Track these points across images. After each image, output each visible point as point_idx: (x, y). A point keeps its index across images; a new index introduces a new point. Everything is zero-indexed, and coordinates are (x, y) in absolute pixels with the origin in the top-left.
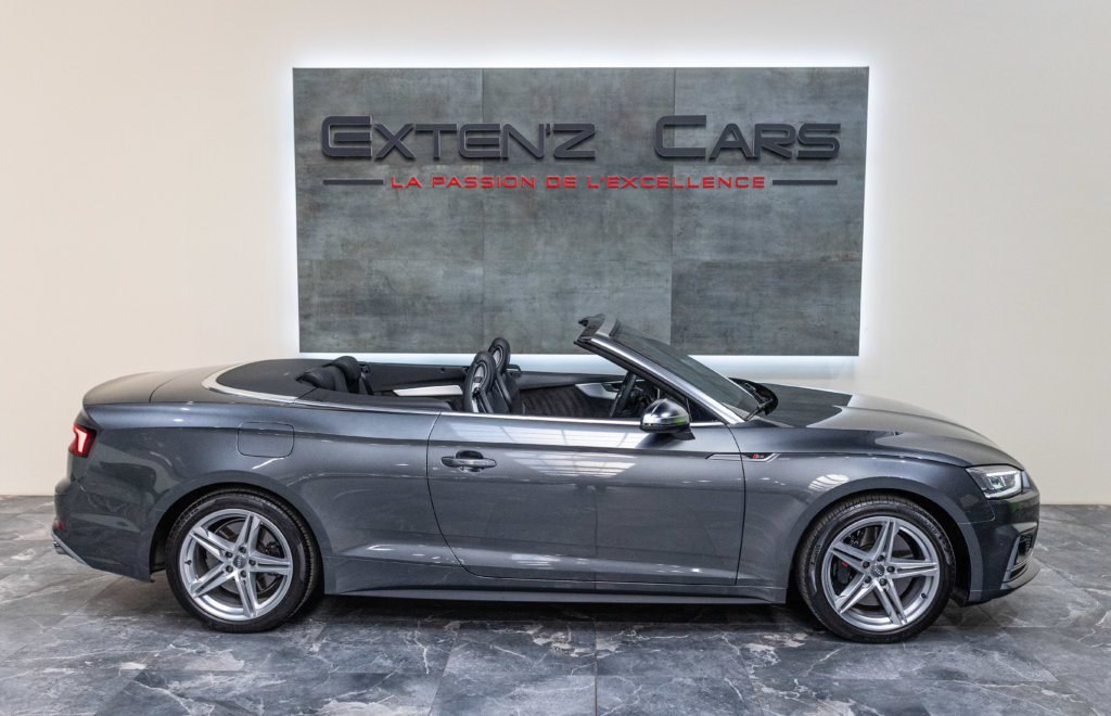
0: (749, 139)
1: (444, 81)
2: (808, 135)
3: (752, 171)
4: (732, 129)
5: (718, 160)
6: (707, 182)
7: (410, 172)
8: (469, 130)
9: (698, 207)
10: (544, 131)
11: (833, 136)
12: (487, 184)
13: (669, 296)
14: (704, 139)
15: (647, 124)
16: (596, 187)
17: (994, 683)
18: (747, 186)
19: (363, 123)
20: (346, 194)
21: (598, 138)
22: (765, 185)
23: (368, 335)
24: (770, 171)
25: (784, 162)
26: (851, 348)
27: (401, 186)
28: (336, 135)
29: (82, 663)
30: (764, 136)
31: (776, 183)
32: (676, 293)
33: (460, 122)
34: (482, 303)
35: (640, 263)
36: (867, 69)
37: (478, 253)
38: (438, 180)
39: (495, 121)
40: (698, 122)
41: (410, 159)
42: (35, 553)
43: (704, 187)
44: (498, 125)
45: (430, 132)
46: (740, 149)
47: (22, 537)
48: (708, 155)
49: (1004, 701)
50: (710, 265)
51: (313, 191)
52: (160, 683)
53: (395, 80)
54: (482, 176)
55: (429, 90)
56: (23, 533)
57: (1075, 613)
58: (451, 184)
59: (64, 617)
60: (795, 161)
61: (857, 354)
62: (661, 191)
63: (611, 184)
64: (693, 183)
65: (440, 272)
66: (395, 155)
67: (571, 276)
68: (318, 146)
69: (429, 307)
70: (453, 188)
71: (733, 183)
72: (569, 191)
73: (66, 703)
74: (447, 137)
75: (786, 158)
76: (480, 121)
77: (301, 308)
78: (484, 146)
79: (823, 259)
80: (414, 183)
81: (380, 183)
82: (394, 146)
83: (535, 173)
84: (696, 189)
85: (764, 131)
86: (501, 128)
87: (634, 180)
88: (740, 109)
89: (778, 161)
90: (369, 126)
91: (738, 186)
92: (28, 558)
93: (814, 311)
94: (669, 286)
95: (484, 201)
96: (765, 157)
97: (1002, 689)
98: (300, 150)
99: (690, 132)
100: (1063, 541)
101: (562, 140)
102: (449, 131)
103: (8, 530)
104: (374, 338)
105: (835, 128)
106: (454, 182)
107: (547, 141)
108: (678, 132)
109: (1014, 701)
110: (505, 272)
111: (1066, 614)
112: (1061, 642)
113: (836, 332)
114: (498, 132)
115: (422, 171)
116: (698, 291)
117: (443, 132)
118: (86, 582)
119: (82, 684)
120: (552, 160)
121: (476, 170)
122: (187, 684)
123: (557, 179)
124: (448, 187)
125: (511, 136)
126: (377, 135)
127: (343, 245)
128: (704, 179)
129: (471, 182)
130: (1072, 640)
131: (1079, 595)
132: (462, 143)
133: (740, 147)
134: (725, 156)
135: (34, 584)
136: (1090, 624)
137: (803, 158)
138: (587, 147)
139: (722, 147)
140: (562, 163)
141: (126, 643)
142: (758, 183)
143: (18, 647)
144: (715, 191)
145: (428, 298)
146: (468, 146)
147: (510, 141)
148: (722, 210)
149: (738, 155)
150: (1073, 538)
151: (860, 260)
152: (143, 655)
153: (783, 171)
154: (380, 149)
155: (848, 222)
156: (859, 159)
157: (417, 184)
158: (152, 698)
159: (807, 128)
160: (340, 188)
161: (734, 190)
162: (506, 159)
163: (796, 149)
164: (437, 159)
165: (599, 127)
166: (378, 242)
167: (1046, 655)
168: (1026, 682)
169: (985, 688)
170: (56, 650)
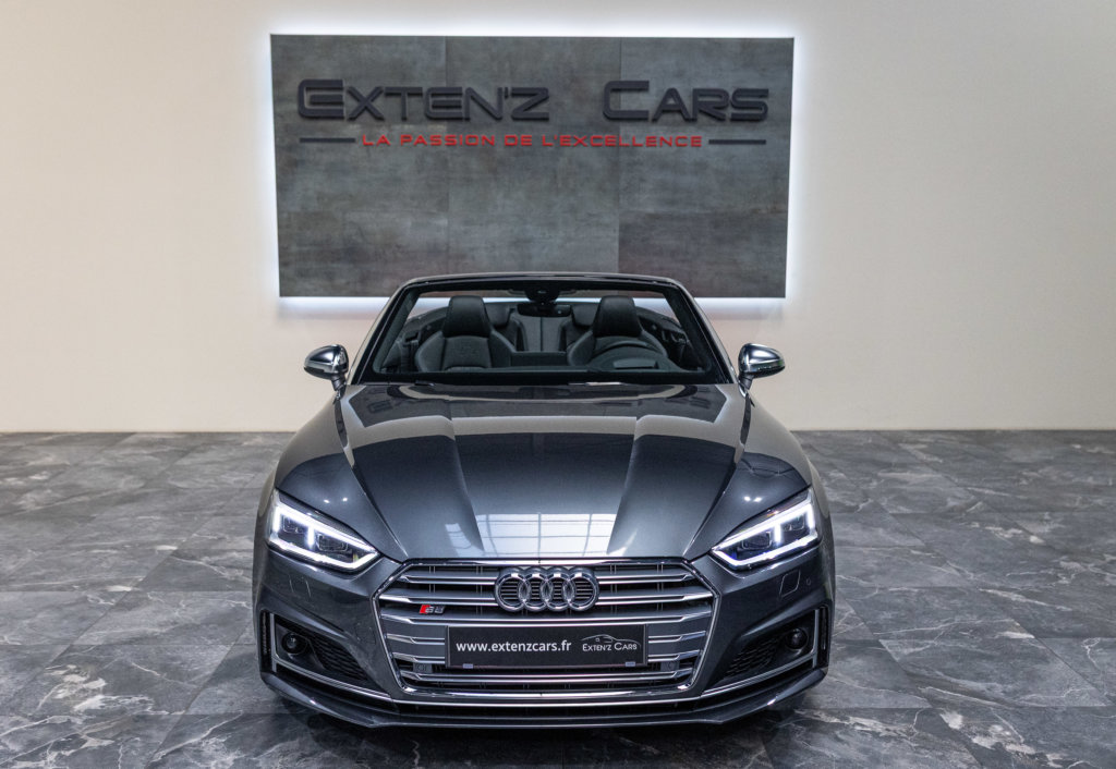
0: (688, 103)
1: (410, 48)
2: (741, 99)
3: (690, 132)
4: (672, 93)
5: (660, 122)
6: (651, 142)
7: (381, 131)
8: (435, 93)
9: (642, 164)
10: (502, 94)
11: (761, 100)
12: (451, 143)
13: (616, 244)
14: (647, 102)
15: (595, 88)
16: (550, 145)
17: (874, 547)
18: (685, 145)
19: (336, 85)
20: (321, 151)
21: (551, 101)
22: (702, 144)
23: (343, 281)
24: (707, 131)
25: (719, 124)
26: (778, 290)
27: (371, 145)
28: (313, 97)
29: (122, 545)
30: (700, 99)
31: (712, 142)
32: (623, 242)
33: (425, 86)
34: (447, 250)
35: (590, 215)
36: (792, 40)
37: (443, 205)
38: (406, 138)
39: (458, 85)
40: (642, 87)
41: (380, 118)
42: (50, 474)
43: (648, 146)
44: (461, 88)
45: (398, 95)
46: (680, 112)
47: (32, 463)
48: (651, 116)
49: (880, 558)
50: (654, 217)
51: (290, 148)
52: (193, 558)
53: (366, 46)
54: (445, 135)
55: (397, 56)
56: (34, 460)
57: (951, 503)
58: (418, 142)
59: (94, 518)
60: (728, 122)
61: (783, 296)
62: (607, 149)
63: (563, 143)
64: (638, 142)
65: (409, 224)
66: (366, 115)
67: (528, 227)
68: (295, 107)
69: (399, 255)
70: (420, 146)
71: (673, 144)
72: (526, 149)
73: (119, 571)
74: (414, 100)
75: (721, 119)
76: (444, 85)
77: (280, 256)
78: (448, 107)
79: (755, 211)
80: (384, 141)
81: (352, 140)
82: (365, 107)
83: (494, 132)
84: (639, 148)
85: (701, 95)
86: (464, 91)
87: (585, 138)
88: (680, 75)
89: (713, 122)
90: (341, 89)
91: (678, 145)
92: (44, 478)
93: (747, 259)
94: (617, 235)
95: (449, 158)
96: (702, 119)
97: (879, 551)
98: (278, 110)
99: (635, 95)
100: (956, 456)
101: (519, 102)
102: (416, 93)
103: (19, 458)
104: (348, 283)
105: (764, 93)
106: (421, 141)
107: (505, 102)
108: (624, 96)
109: (887, 558)
110: (467, 223)
111: (946, 503)
112: (936, 522)
113: (765, 277)
114: (460, 94)
115: (391, 130)
116: (643, 241)
117: (410, 95)
118: (104, 494)
119: (128, 559)
120: (510, 120)
121: (441, 129)
122: (217, 558)
123: (513, 137)
124: (415, 145)
125: (473, 99)
126: (349, 96)
127: (318, 199)
128: (648, 138)
129: (436, 141)
130: (945, 520)
131: (959, 492)
132: (428, 103)
133: (679, 109)
134: (665, 117)
135: (58, 495)
136: (962, 510)
137: (736, 119)
138: (542, 109)
139: (664, 109)
140: (519, 124)
141: (155, 533)
142: (696, 142)
143: (61, 538)
144: (657, 149)
145: (399, 247)
146: (434, 107)
147: (472, 103)
148: (664, 166)
149: (678, 117)
150: (966, 453)
151: (786, 212)
152: (173, 541)
153: (718, 131)
154: (352, 110)
155: (775, 178)
156: (785, 121)
157: (386, 142)
158: (190, 567)
159: (739, 92)
160: (315, 146)
161: (675, 148)
162: (468, 119)
163: (730, 112)
164: (404, 119)
165: (552, 91)
166: (351, 196)
167: (921, 530)
168: (899, 546)
169: (866, 551)
170: (96, 539)
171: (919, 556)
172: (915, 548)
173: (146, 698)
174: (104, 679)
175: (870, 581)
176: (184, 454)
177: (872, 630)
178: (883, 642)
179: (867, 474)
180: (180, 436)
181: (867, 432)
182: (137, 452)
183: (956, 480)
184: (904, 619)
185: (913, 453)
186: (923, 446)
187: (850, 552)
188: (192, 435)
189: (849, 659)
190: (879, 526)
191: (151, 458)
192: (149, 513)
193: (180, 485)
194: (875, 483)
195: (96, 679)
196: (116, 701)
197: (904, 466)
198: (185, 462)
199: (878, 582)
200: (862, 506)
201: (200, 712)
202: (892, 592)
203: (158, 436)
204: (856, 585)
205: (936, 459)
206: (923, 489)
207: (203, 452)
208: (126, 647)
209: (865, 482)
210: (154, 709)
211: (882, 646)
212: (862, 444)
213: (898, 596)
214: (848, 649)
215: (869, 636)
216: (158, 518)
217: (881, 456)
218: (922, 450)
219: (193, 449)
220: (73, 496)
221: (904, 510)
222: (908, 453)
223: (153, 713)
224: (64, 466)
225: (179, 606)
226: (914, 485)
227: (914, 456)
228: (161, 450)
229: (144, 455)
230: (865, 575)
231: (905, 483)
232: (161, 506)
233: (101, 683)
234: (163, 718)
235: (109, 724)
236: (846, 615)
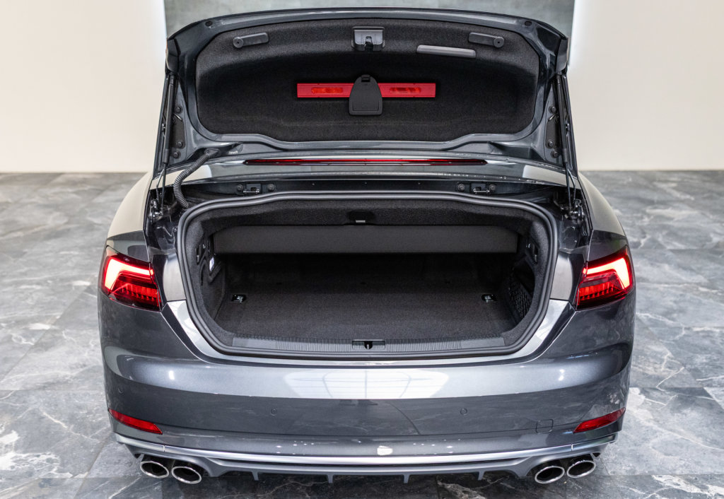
17: (666, 283)
29: (45, 281)
49: (675, 295)
57: (716, 239)
59: (25, 253)
73: (41, 307)
97: (672, 288)
100: (703, 193)
109: (681, 295)
111: (710, 240)
112: (709, 258)
118: (36, 230)
119: (49, 295)
130: (716, 256)
131: (717, 228)
141: (73, 268)
150: (710, 191)
152: (87, 276)
167: (699, 266)
168: (688, 283)
169: (661, 287)
170: (25, 274)
171: (706, 293)
172: (699, 284)
173: (53, 456)
174: (18, 432)
175: (673, 319)
176: (100, 192)
177: (695, 377)
178: (709, 390)
179: (638, 211)
180: (97, 176)
181: (626, 172)
182: (64, 190)
183: (711, 217)
184: (718, 363)
185: (668, 190)
186: (674, 185)
187: (648, 289)
188: (107, 175)
189: (685, 411)
190: (662, 262)
191: (74, 196)
192: (69, 249)
193: (96, 221)
194: (646, 220)
195: (10, 432)
196: (25, 460)
197: (665, 204)
198: (100, 199)
199: (681, 321)
200: (643, 241)
201: (102, 475)
202: (698, 332)
203: (81, 176)
204: (664, 325)
205: (688, 197)
206: (686, 225)
207: (114, 190)
208: (40, 393)
209: (638, 218)
210: (59, 471)
211: (708, 395)
212: (625, 183)
213: (704, 337)
214: (680, 398)
215: (693, 383)
216: (76, 253)
217: (642, 193)
218: (674, 188)
219: (107, 188)
220: (11, 232)
221: (679, 246)
222: (663, 191)
223: (57, 476)
224: (7, 203)
225: (88, 346)
226: (678, 221)
227: (670, 194)
228: (81, 189)
229: (68, 193)
230: (668, 313)
231: (670, 219)
232: (80, 242)
233: (13, 437)
234: (66, 482)
235: (15, 490)
236: (665, 357)
